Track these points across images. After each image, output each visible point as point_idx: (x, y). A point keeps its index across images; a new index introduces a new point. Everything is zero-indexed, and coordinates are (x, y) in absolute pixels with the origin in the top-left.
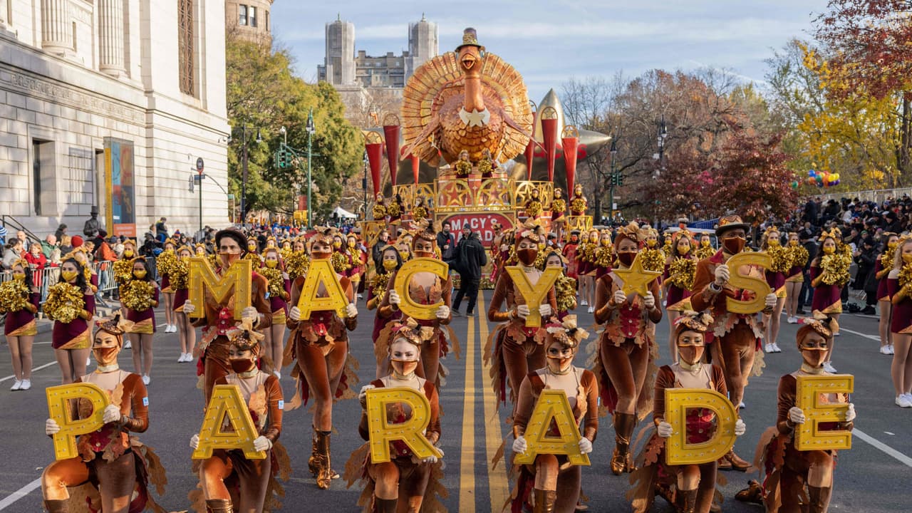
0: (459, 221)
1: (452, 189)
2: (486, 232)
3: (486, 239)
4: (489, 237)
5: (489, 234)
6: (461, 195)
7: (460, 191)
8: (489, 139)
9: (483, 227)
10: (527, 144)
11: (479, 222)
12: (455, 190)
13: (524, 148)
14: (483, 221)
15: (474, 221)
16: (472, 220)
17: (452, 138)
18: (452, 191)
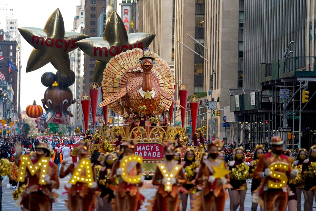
0: (140, 147)
1: (138, 131)
2: (153, 152)
3: (153, 156)
4: (154, 155)
5: (154, 153)
6: (142, 134)
7: (141, 132)
8: (154, 105)
9: (152, 150)
10: (170, 105)
11: (150, 148)
12: (139, 131)
13: (169, 107)
14: (152, 147)
15: (148, 147)
16: (147, 146)
17: (135, 103)
18: (137, 132)
